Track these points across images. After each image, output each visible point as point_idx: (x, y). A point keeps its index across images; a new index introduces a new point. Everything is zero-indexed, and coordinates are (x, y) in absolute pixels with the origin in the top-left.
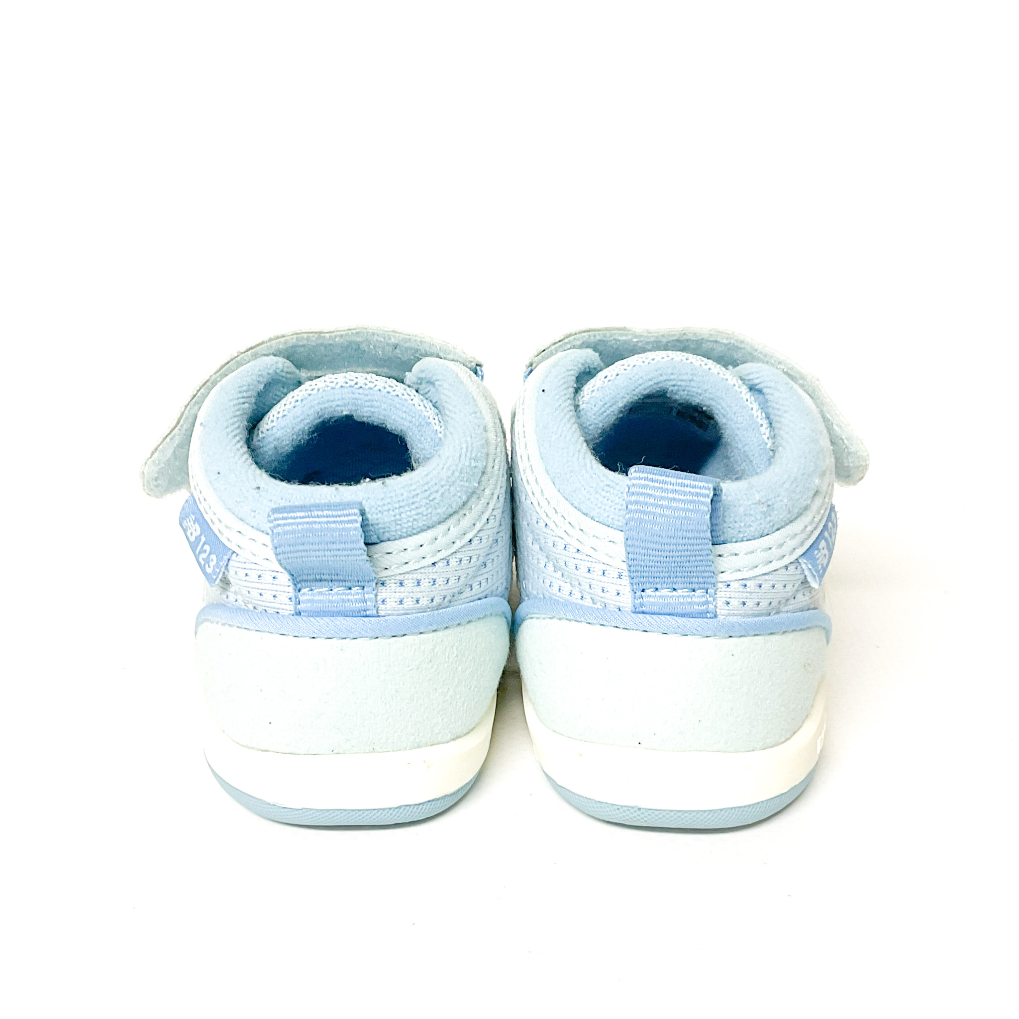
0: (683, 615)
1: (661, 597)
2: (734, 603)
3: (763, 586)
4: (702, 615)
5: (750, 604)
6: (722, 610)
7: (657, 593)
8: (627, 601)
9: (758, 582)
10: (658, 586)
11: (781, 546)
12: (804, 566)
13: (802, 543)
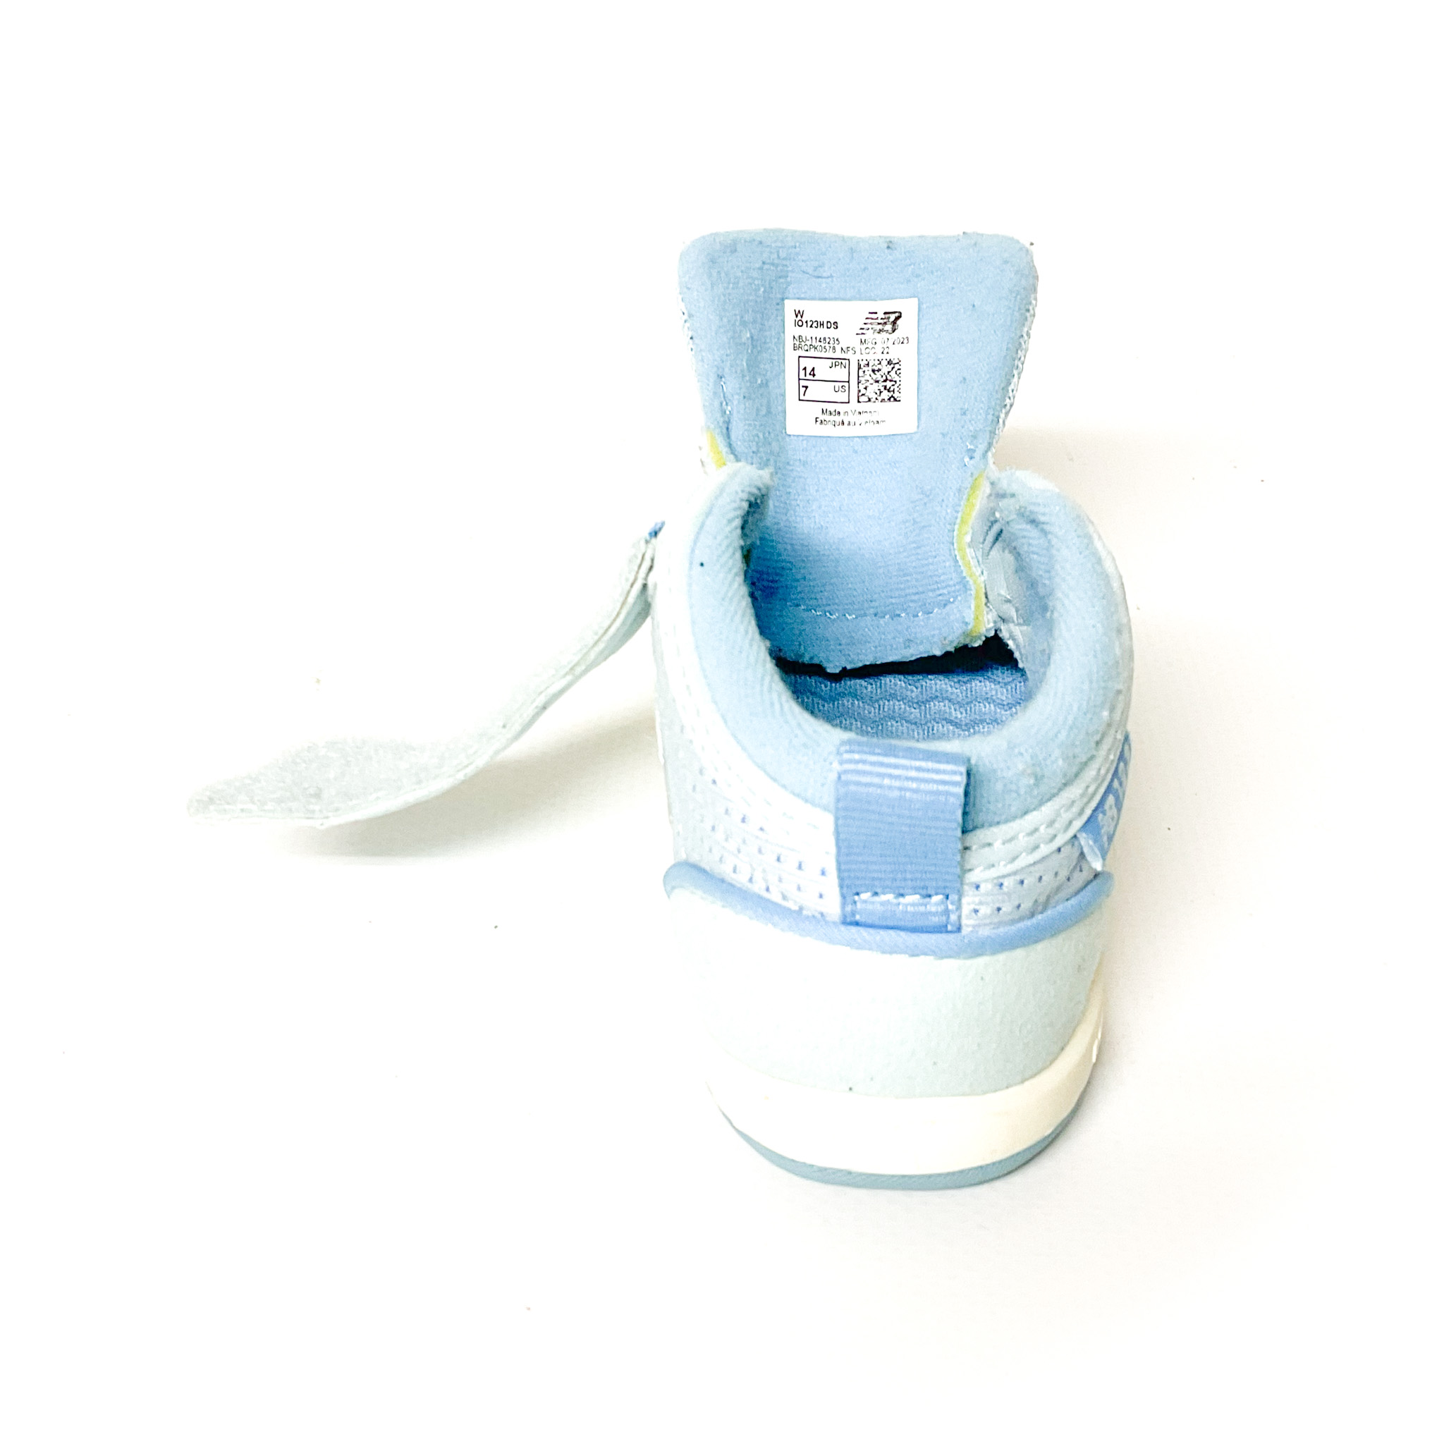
0: (914, 930)
1: (882, 904)
2: (984, 910)
3: (1026, 882)
4: (941, 929)
5: (1006, 908)
6: (968, 923)
7: (876, 899)
8: (832, 906)
9: (1018, 878)
10: (879, 890)
11: (1051, 824)
12: (1083, 843)
13: (1081, 812)
